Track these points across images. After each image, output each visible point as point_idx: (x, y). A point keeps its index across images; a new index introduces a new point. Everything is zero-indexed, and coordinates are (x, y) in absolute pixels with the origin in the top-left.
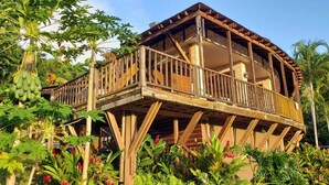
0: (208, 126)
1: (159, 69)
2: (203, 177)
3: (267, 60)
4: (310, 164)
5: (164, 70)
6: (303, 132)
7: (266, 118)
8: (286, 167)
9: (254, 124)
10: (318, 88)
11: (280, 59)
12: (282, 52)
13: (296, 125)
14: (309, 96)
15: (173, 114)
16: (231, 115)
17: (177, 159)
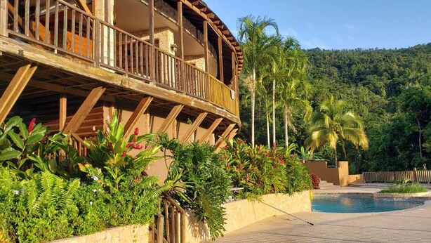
0: (114, 110)
1: (43, 22)
2: (96, 174)
3: (202, 31)
4: (238, 161)
5: (52, 24)
6: (237, 126)
7: (192, 104)
8: (208, 162)
9: (177, 110)
10: (262, 77)
11: (219, 33)
12: (221, 23)
13: (229, 116)
14: (250, 85)
15: (59, 89)
16: (147, 96)
17: (62, 152)
